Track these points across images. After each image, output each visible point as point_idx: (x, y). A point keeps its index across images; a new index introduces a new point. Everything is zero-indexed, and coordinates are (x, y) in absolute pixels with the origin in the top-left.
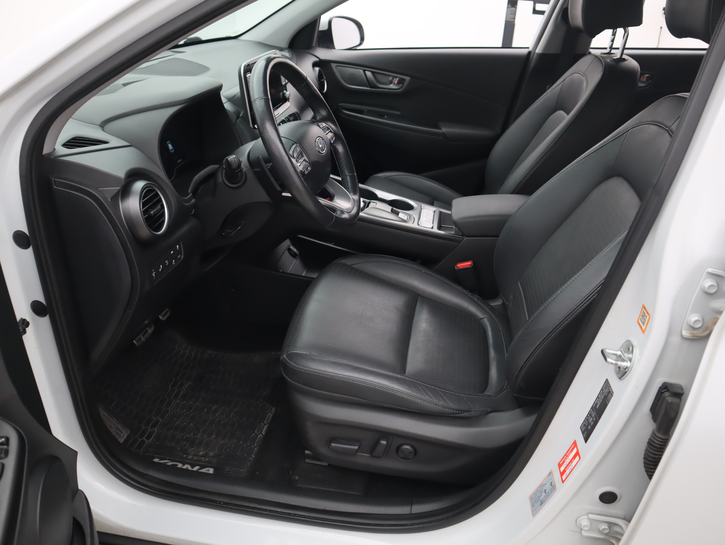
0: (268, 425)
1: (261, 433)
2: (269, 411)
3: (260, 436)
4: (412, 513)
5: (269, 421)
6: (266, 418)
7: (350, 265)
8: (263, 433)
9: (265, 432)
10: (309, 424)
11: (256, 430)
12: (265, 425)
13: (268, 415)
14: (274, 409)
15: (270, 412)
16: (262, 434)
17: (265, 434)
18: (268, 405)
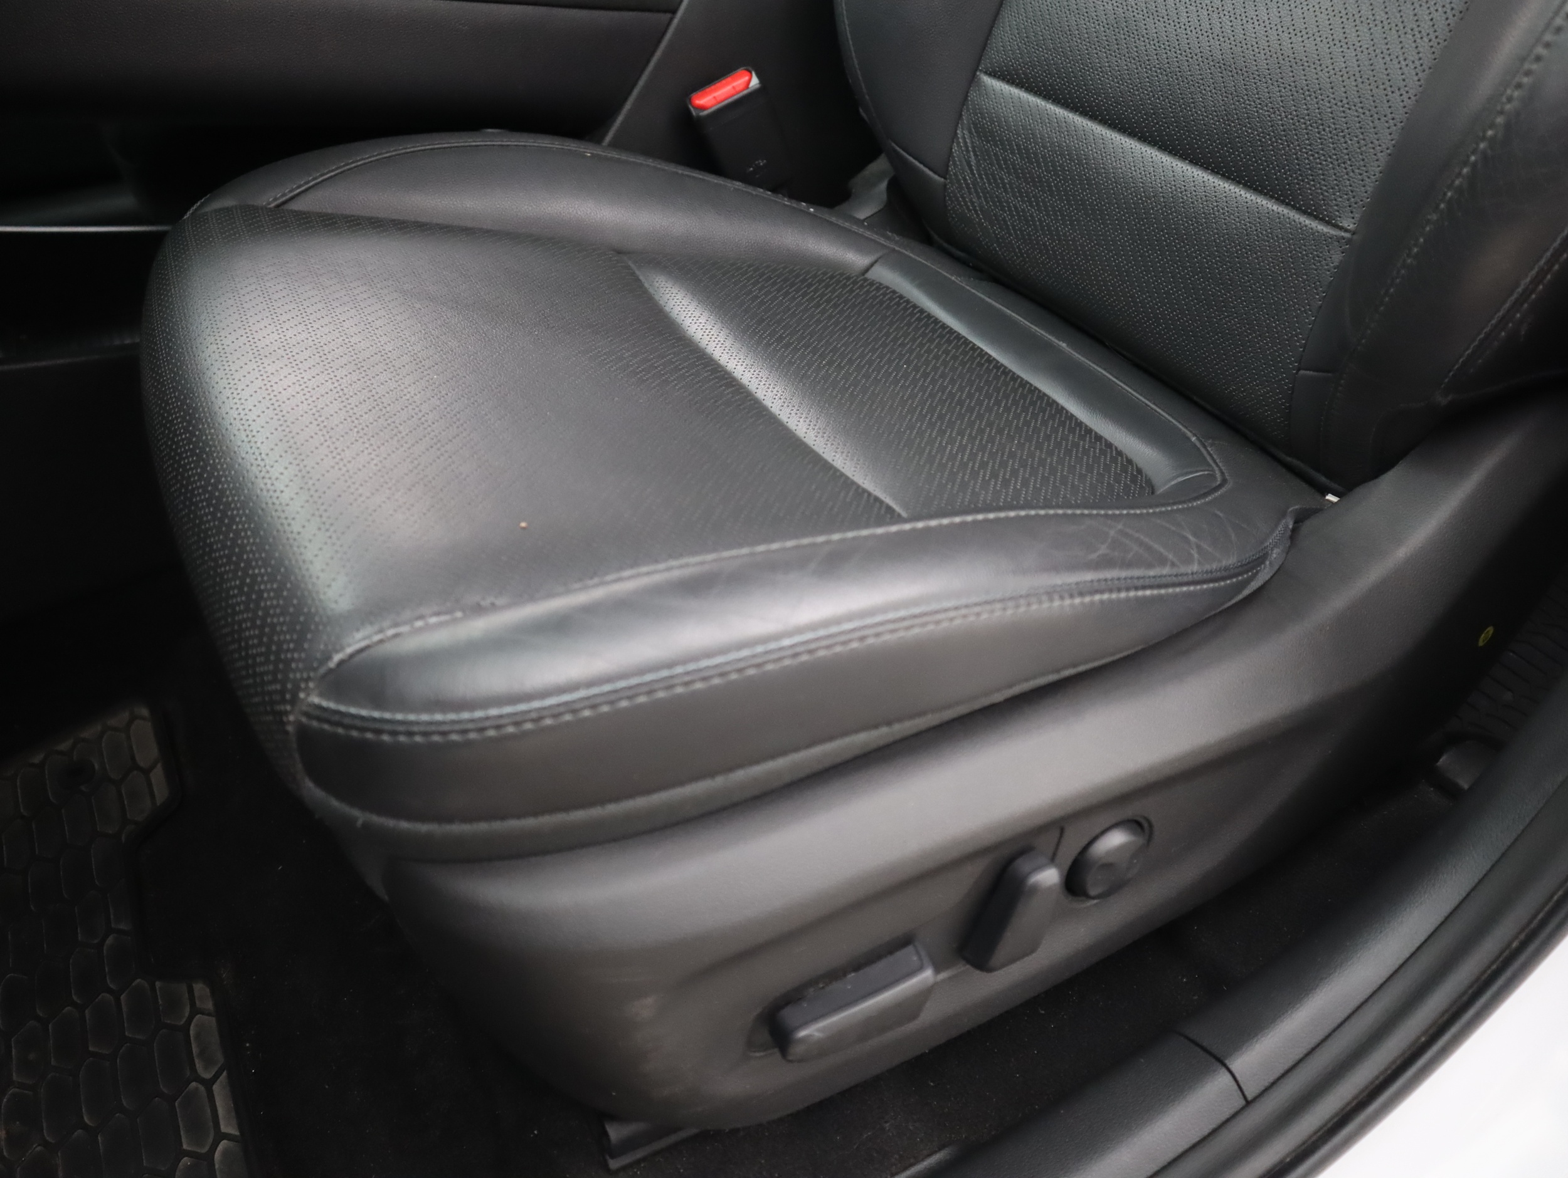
0: (225, 1073)
1: (222, 1136)
2: (187, 1011)
3: (225, 1153)
4: (1250, 1098)
5: (220, 1058)
6: (195, 1050)
7: (278, 206)
8: (228, 1127)
9: (234, 1122)
10: (644, 1008)
11: (182, 1133)
12: (208, 1084)
13: (192, 1032)
14: (199, 988)
15: (195, 1011)
16: (226, 1136)
17: (240, 1127)
18: (158, 984)
